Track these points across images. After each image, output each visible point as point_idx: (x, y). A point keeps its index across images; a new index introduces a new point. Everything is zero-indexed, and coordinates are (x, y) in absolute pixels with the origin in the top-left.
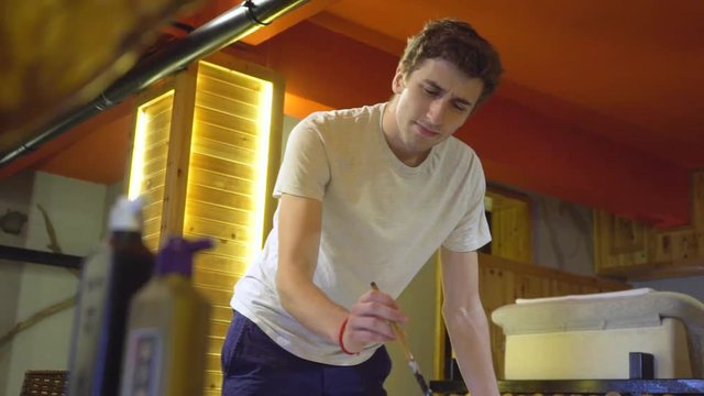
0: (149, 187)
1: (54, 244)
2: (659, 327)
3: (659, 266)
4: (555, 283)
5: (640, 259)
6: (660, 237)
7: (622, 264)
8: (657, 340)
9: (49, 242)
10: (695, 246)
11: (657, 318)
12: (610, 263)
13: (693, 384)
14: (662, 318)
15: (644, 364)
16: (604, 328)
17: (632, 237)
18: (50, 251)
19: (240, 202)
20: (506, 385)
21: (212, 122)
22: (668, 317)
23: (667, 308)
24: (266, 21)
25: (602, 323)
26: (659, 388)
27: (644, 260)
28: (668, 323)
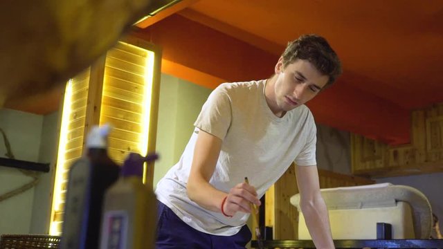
0: (75, 117)
1: (9, 153)
2: (394, 208)
3: (391, 169)
4: (329, 179)
5: (379, 164)
6: (392, 151)
7: (368, 167)
8: (394, 215)
9: (6, 152)
10: (413, 156)
11: (394, 201)
12: (361, 167)
13: (416, 243)
14: (397, 201)
15: (386, 230)
16: (361, 208)
17: (375, 151)
18: (7, 157)
19: (134, 128)
20: (300, 243)
21: (117, 77)
22: (401, 201)
23: (400, 195)
24: (152, 14)
25: (360, 204)
26: (394, 245)
27: (382, 166)
28: (400, 205)
